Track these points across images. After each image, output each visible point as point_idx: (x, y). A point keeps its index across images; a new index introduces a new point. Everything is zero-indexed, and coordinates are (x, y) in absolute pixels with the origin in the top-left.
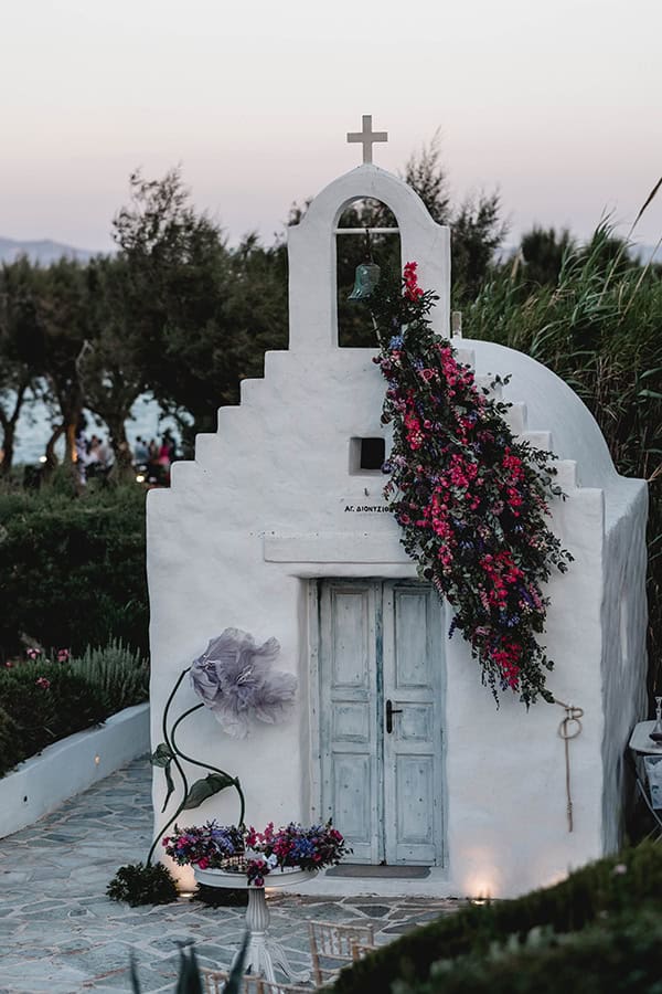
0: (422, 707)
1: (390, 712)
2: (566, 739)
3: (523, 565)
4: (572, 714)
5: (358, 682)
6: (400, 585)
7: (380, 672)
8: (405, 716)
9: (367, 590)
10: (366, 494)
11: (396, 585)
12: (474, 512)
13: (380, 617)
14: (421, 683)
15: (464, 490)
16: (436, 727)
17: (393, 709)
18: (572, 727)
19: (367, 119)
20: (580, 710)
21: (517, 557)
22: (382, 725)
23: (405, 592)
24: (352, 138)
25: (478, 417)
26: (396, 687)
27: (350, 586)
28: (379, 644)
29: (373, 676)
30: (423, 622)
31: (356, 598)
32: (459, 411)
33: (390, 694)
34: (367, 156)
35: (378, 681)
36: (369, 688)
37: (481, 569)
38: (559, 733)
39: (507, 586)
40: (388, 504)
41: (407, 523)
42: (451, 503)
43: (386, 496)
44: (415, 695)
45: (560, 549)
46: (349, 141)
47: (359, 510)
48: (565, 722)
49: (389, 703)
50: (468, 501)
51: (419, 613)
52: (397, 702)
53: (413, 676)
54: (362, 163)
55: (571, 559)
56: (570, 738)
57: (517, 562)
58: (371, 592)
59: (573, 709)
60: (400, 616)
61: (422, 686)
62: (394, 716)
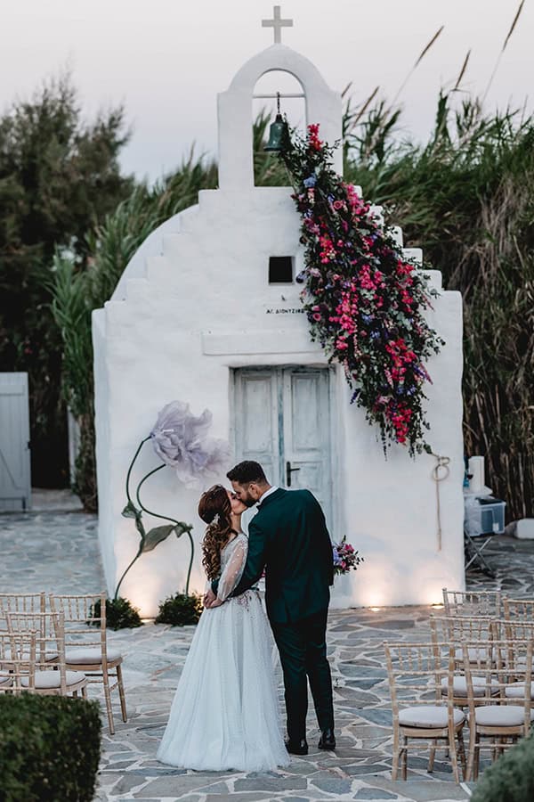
0: (315, 465)
1: (289, 470)
2: (438, 481)
3: (415, 349)
4: (442, 461)
5: (264, 448)
6: (298, 371)
7: (281, 440)
8: (301, 473)
9: (270, 377)
10: (283, 299)
11: (294, 372)
12: (380, 309)
13: (281, 397)
14: (312, 446)
15: (373, 292)
16: (326, 479)
17: (292, 468)
18: (442, 471)
19: (277, 9)
20: (448, 458)
21: (409, 343)
22: (283, 481)
23: (299, 377)
24: (265, 23)
25: (378, 236)
26: (293, 451)
27: (257, 374)
28: (281, 418)
29: (276, 443)
30: (314, 400)
31: (261, 384)
32: (364, 232)
33: (289, 457)
34: (277, 37)
35: (280, 448)
36: (272, 452)
37: (385, 353)
38: (433, 477)
39: (405, 365)
40: (302, 307)
41: (319, 320)
42: (362, 302)
43: (301, 299)
44: (309, 456)
45: (436, 337)
46: (263, 25)
47: (277, 312)
48: (437, 469)
49: (288, 463)
50: (375, 301)
51: (311, 393)
52: (295, 463)
53: (307, 442)
54: (273, 43)
55: (443, 344)
56: (441, 480)
57: (410, 346)
58: (274, 378)
59: (443, 458)
60: (296, 395)
61: (313, 450)
62: (292, 473)
